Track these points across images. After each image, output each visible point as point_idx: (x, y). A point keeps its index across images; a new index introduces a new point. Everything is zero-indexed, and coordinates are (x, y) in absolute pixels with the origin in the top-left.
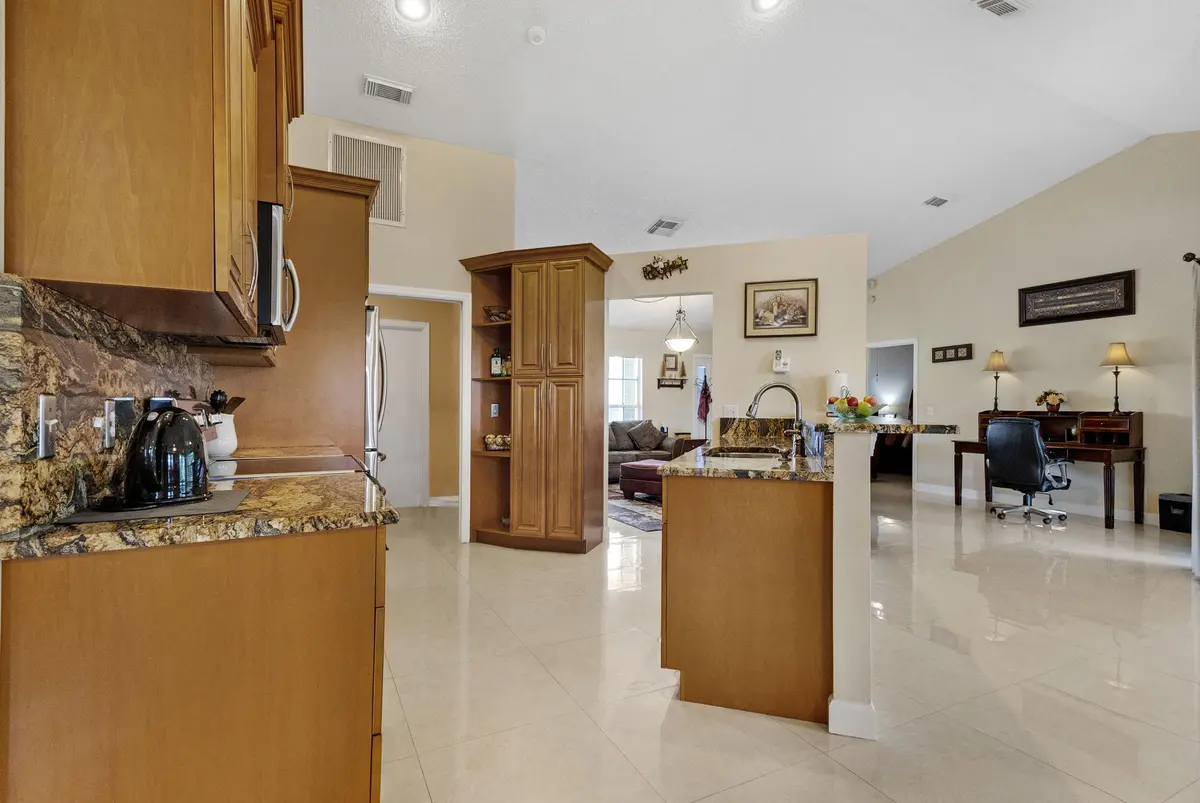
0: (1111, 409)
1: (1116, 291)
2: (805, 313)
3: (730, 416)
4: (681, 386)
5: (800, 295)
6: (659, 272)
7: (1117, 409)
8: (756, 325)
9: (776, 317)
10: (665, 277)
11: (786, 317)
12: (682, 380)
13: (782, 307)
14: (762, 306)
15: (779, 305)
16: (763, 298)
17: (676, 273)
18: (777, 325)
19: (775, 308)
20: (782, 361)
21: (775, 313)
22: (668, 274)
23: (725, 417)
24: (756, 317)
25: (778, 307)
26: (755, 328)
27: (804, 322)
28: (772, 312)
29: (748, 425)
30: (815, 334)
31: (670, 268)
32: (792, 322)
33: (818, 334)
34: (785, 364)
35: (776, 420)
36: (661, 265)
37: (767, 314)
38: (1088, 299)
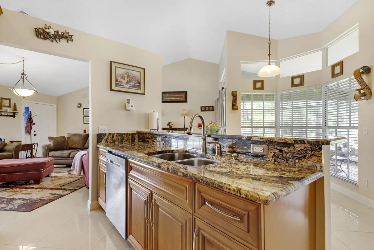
0: (183, 127)
1: (183, 95)
2: (140, 83)
3: (103, 132)
4: (14, 116)
5: (137, 74)
6: (50, 36)
7: (184, 127)
8: (117, 84)
9: (127, 83)
10: (54, 41)
11: (131, 83)
12: (14, 113)
13: (130, 79)
14: (120, 76)
15: (128, 77)
16: (120, 71)
17: (63, 41)
18: (127, 87)
19: (126, 78)
20: (131, 105)
21: (126, 80)
22: (58, 40)
23: (100, 133)
24: (117, 80)
25: (128, 78)
26: (116, 86)
27: (140, 87)
28: (124, 79)
29: (113, 137)
30: (144, 94)
31: (58, 36)
32: (133, 86)
33: (145, 94)
34: (132, 106)
35: (127, 134)
36: (52, 32)
37: (122, 80)
38: (178, 97)
